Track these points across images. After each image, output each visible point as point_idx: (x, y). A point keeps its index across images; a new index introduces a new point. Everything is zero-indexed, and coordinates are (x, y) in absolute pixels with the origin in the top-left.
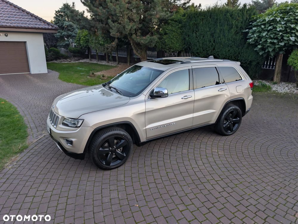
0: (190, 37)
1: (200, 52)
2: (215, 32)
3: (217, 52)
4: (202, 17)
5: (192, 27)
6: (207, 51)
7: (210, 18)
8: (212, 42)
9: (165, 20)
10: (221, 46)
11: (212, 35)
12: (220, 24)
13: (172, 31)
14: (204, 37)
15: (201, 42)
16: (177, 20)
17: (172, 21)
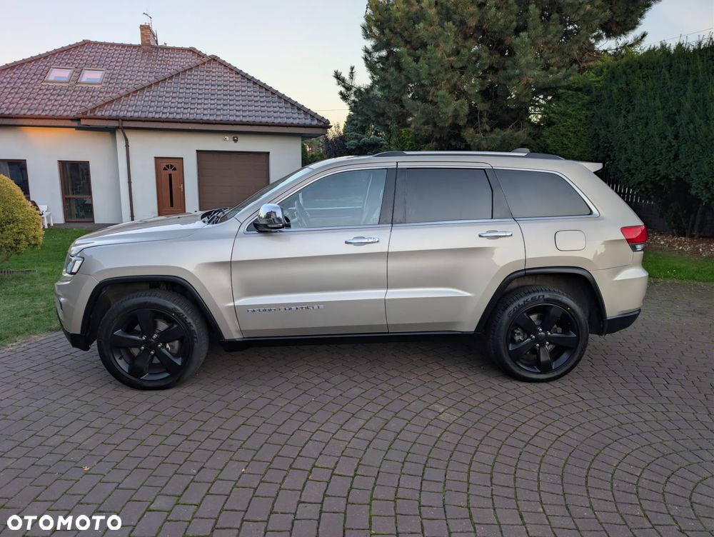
0: (610, 129)
1: (636, 169)
2: (678, 111)
3: (685, 167)
4: (646, 71)
5: (618, 101)
6: (655, 164)
7: (669, 71)
8: (670, 138)
9: (550, 88)
10: (697, 148)
11: (671, 118)
12: (696, 84)
13: (564, 114)
14: (647, 124)
15: (637, 139)
16: (580, 86)
17: (568, 89)
